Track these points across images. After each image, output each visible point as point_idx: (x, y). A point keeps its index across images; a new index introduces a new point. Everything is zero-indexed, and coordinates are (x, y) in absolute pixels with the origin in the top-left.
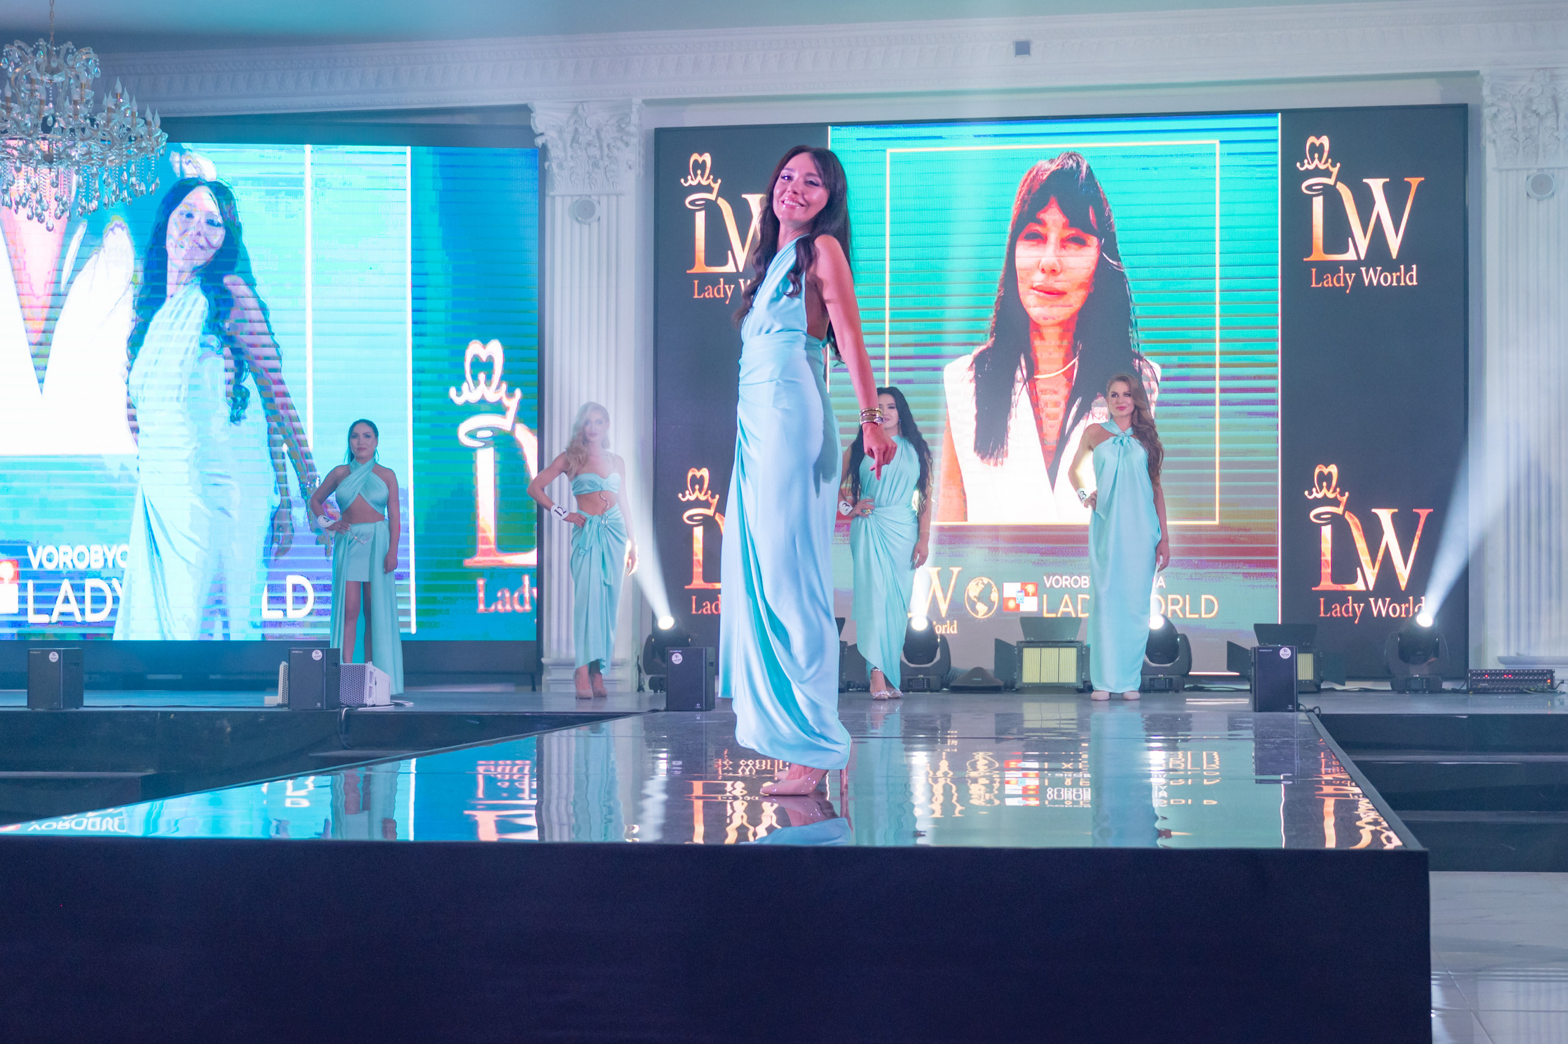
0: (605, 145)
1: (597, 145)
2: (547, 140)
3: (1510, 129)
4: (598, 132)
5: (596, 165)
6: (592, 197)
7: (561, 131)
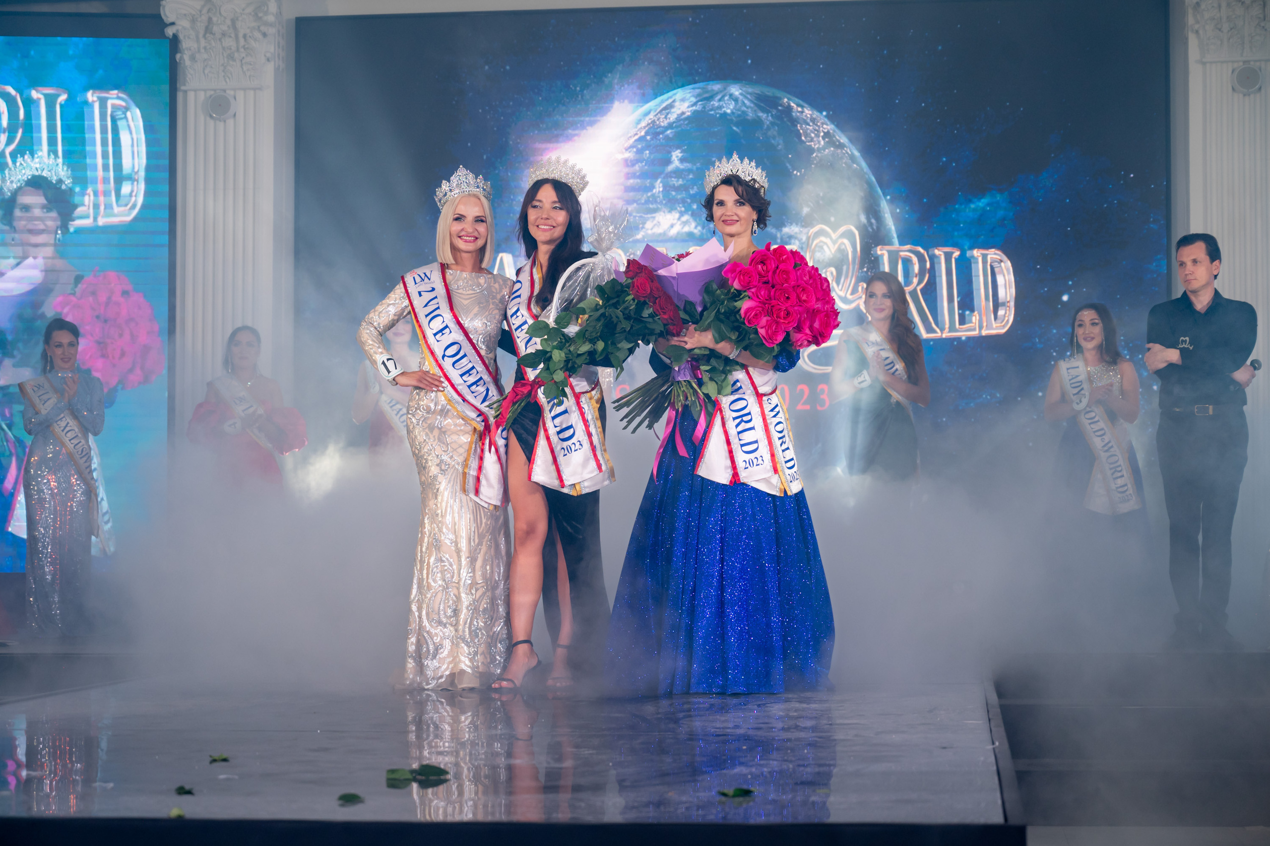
0: (241, 35)
1: (233, 35)
2: (177, 31)
3: (1214, 19)
4: (234, 21)
5: (231, 57)
6: (228, 92)
7: (193, 21)
